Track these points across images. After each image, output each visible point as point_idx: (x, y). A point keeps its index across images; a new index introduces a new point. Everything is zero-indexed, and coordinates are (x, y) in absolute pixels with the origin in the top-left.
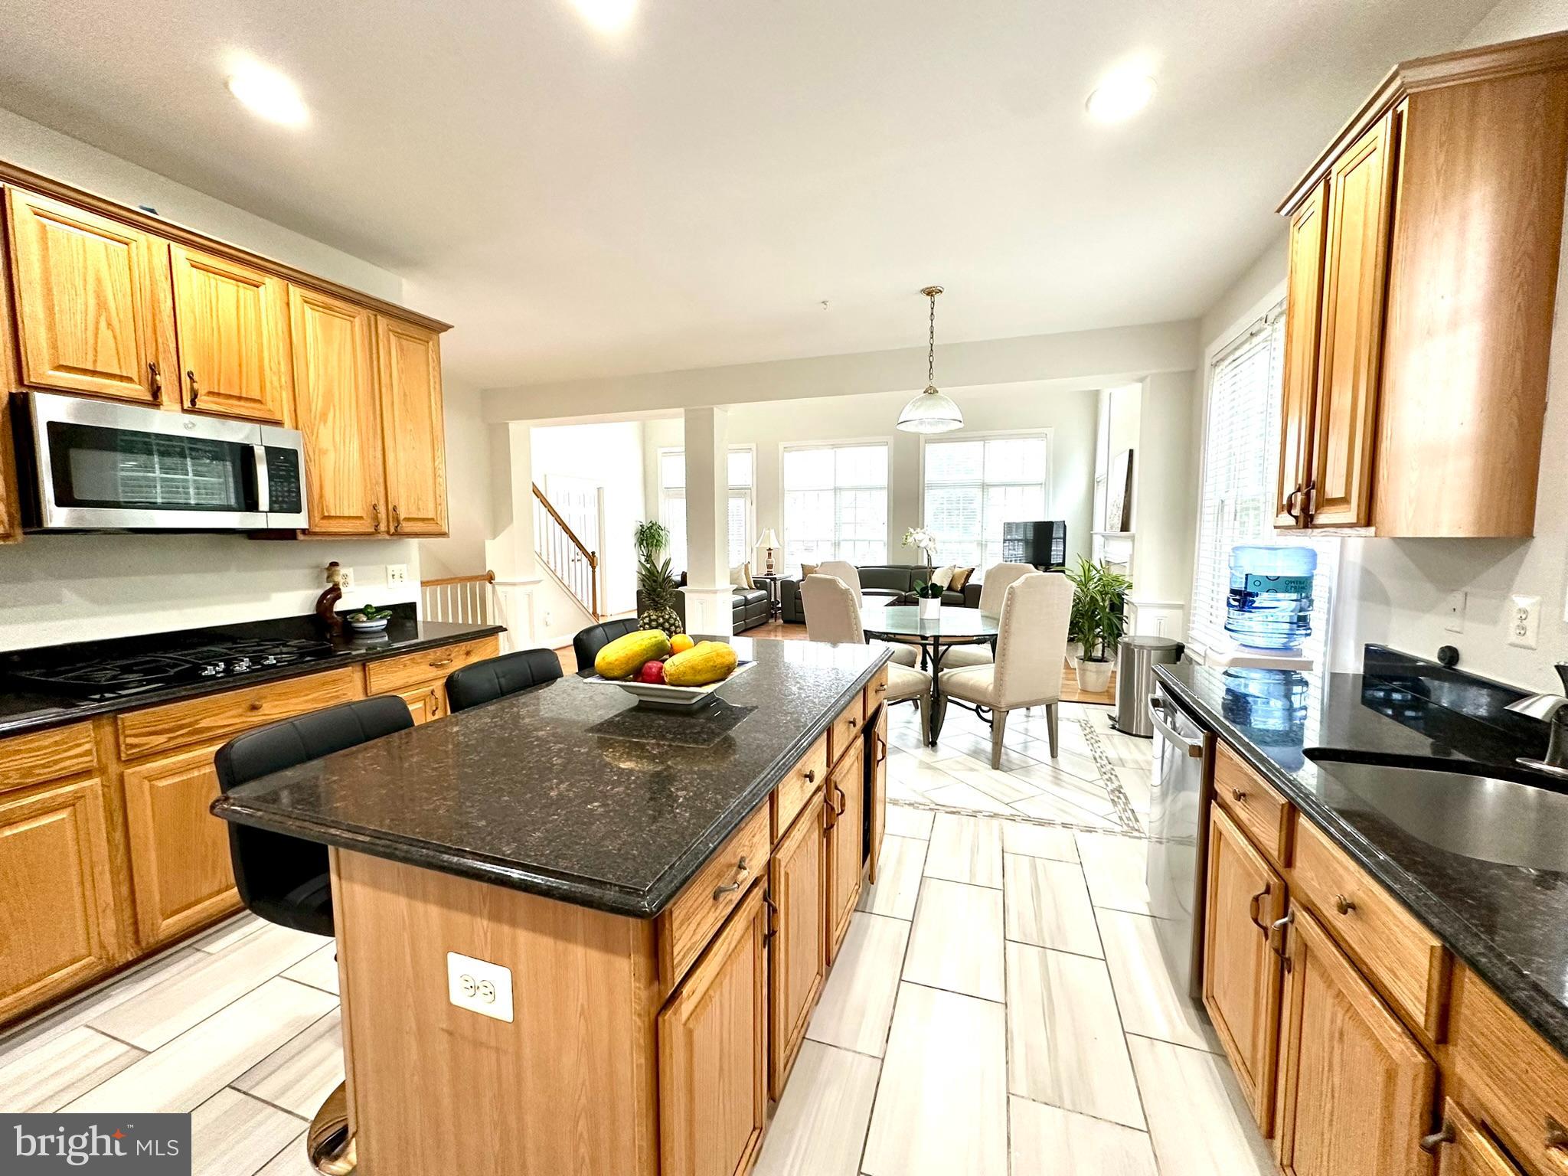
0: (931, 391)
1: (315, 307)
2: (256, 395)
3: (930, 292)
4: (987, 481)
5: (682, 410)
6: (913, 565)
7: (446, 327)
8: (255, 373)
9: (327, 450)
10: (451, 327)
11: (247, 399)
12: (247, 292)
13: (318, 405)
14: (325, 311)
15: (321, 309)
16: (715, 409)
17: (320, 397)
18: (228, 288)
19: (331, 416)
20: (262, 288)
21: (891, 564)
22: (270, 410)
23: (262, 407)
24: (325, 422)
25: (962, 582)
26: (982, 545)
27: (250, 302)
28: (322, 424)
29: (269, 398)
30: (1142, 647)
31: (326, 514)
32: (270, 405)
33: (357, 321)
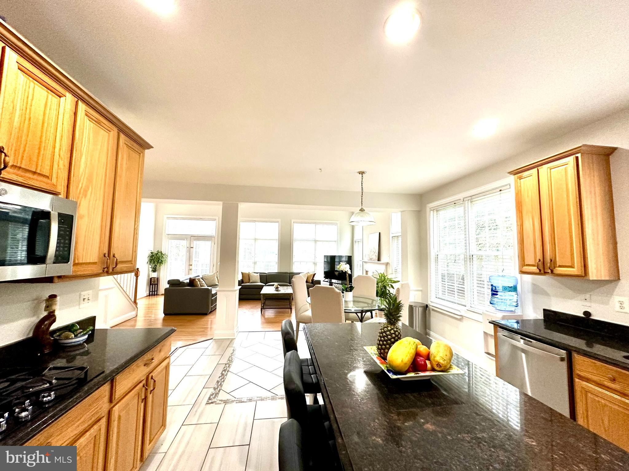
0: (362, 210)
1: (91, 120)
2: (46, 172)
3: (362, 173)
4: (317, 239)
5: (221, 203)
6: (289, 272)
7: (149, 147)
8: (48, 156)
9: (83, 216)
10: (152, 147)
11: (40, 174)
12: (54, 99)
13: (83, 183)
14: (97, 124)
15: (94, 122)
16: (239, 204)
17: (85, 179)
18: (41, 93)
19: (89, 193)
20: (63, 99)
21: (279, 271)
22: (54, 185)
23: (49, 181)
24: (85, 196)
25: (312, 279)
26: (315, 264)
27: (54, 107)
28: (84, 197)
29: (54, 176)
30: (416, 307)
31: (77, 262)
32: (54, 181)
33: (112, 133)
